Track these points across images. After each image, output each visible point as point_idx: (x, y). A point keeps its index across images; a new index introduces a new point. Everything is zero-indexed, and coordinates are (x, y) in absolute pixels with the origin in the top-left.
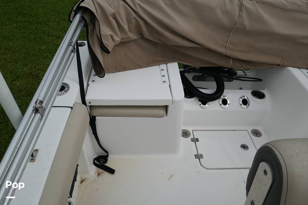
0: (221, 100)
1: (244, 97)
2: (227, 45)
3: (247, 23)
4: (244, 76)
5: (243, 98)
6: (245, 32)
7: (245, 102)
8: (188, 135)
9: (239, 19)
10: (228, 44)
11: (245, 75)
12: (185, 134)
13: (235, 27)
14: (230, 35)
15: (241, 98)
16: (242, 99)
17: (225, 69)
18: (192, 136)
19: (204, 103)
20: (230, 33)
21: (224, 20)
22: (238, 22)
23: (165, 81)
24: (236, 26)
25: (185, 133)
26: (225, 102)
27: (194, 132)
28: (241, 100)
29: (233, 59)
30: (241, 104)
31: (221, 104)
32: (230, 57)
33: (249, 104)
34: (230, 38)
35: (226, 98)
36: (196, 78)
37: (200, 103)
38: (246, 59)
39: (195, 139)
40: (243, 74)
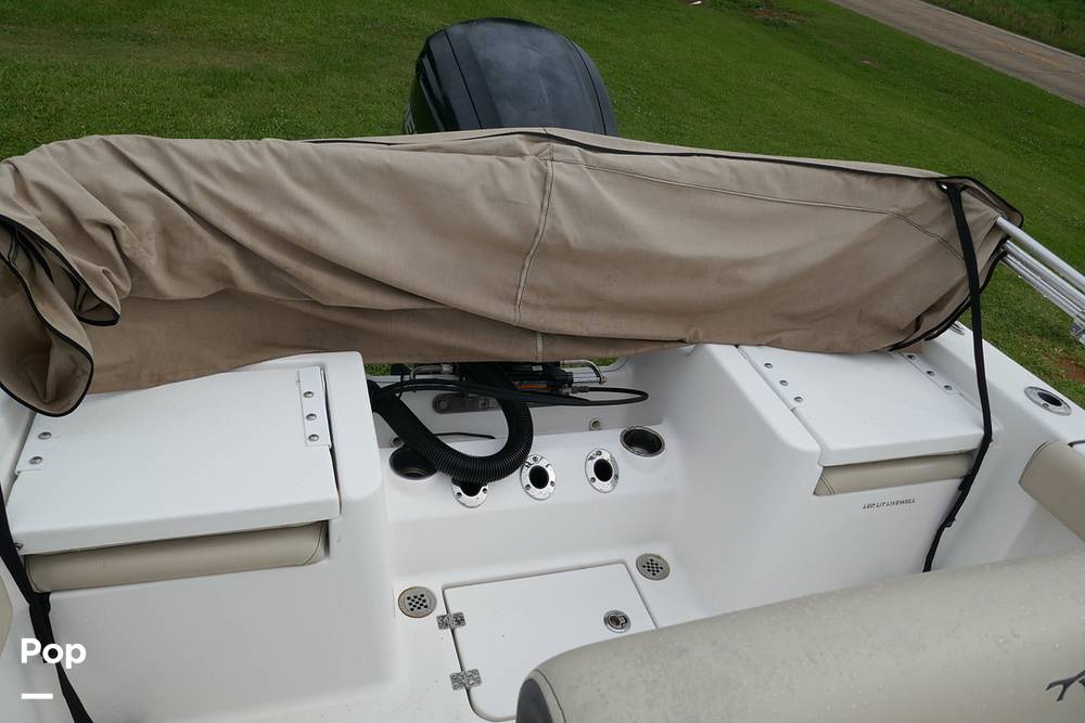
0: (527, 471)
1: (599, 453)
2: (519, 297)
3: (569, 228)
4: (599, 386)
5: (598, 458)
6: (566, 253)
7: (604, 471)
8: (426, 607)
9: (543, 218)
10: (520, 291)
11: (600, 382)
12: (416, 603)
13: (537, 242)
14: (524, 264)
15: (591, 458)
16: (595, 461)
17: (535, 368)
18: (440, 610)
19: (471, 490)
20: (525, 259)
21: (500, 223)
22: (542, 225)
23: (313, 436)
24: (538, 239)
25: (416, 600)
26: (539, 478)
27: (446, 591)
28: (592, 464)
29: (545, 335)
30: (593, 479)
31: (528, 486)
32: (535, 332)
33: (617, 477)
34: (524, 274)
35: (542, 464)
36: (444, 405)
37: (459, 490)
38: (585, 333)
39: (452, 619)
40: (594, 377)
